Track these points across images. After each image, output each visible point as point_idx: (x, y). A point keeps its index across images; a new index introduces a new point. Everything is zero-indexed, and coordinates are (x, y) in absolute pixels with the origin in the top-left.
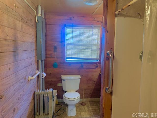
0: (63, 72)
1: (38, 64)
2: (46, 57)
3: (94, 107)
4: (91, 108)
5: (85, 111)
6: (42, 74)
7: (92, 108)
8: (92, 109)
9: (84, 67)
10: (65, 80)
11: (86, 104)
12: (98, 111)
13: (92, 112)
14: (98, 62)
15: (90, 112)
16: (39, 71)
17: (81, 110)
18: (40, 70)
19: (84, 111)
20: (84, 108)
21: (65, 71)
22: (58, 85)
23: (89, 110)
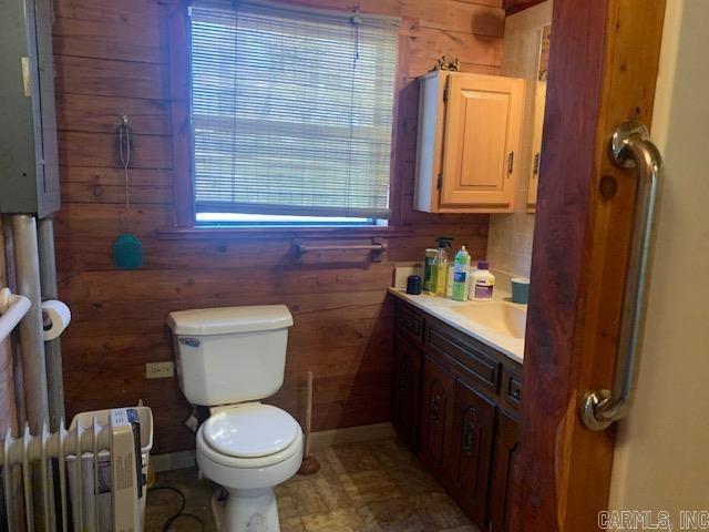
0: (178, 290)
1: (10, 246)
2: (65, 199)
3: (365, 474)
4: (352, 488)
5: (326, 511)
6: (45, 315)
7: (356, 482)
8: (361, 493)
9: (305, 259)
10: (200, 339)
11: (319, 466)
12: (395, 496)
13: (365, 510)
14: (382, 231)
15: (353, 510)
16: (17, 291)
17: (301, 508)
18: (26, 288)
19: (320, 512)
20: (318, 493)
21: (190, 283)
22: (149, 375)
23: (346, 502)
